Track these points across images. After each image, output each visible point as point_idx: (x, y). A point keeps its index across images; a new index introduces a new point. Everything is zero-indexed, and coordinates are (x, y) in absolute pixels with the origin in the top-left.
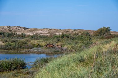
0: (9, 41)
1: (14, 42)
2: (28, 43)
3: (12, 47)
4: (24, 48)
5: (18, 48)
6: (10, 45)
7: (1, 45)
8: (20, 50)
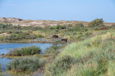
0: (13, 32)
1: (18, 33)
2: (30, 34)
3: (16, 38)
4: (27, 39)
5: (22, 39)
6: (15, 36)
7: (7, 36)
8: (24, 40)
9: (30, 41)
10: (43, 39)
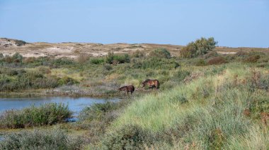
0: (5, 73)
1: (16, 73)
2: (45, 75)
3: (11, 85)
4: (38, 87)
5: (24, 87)
6: (8, 81)
8: (30, 91)
9: (44, 92)
10: (74, 86)
